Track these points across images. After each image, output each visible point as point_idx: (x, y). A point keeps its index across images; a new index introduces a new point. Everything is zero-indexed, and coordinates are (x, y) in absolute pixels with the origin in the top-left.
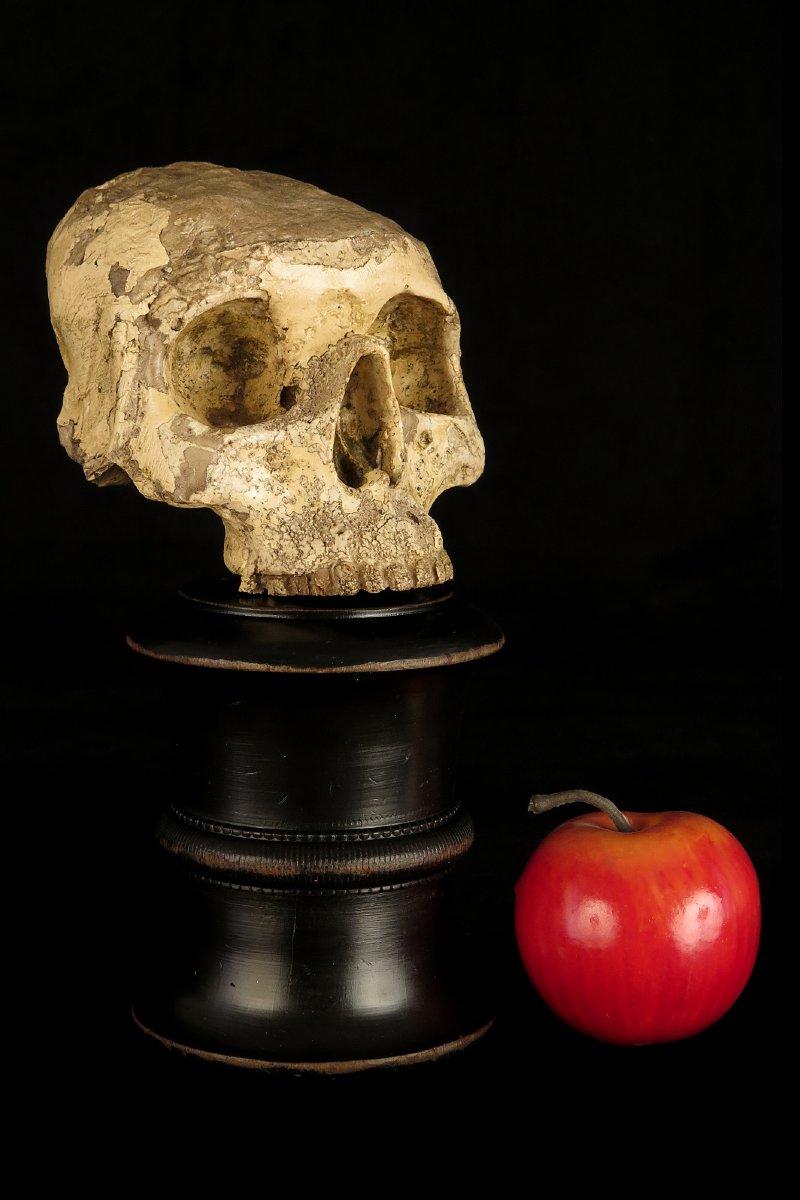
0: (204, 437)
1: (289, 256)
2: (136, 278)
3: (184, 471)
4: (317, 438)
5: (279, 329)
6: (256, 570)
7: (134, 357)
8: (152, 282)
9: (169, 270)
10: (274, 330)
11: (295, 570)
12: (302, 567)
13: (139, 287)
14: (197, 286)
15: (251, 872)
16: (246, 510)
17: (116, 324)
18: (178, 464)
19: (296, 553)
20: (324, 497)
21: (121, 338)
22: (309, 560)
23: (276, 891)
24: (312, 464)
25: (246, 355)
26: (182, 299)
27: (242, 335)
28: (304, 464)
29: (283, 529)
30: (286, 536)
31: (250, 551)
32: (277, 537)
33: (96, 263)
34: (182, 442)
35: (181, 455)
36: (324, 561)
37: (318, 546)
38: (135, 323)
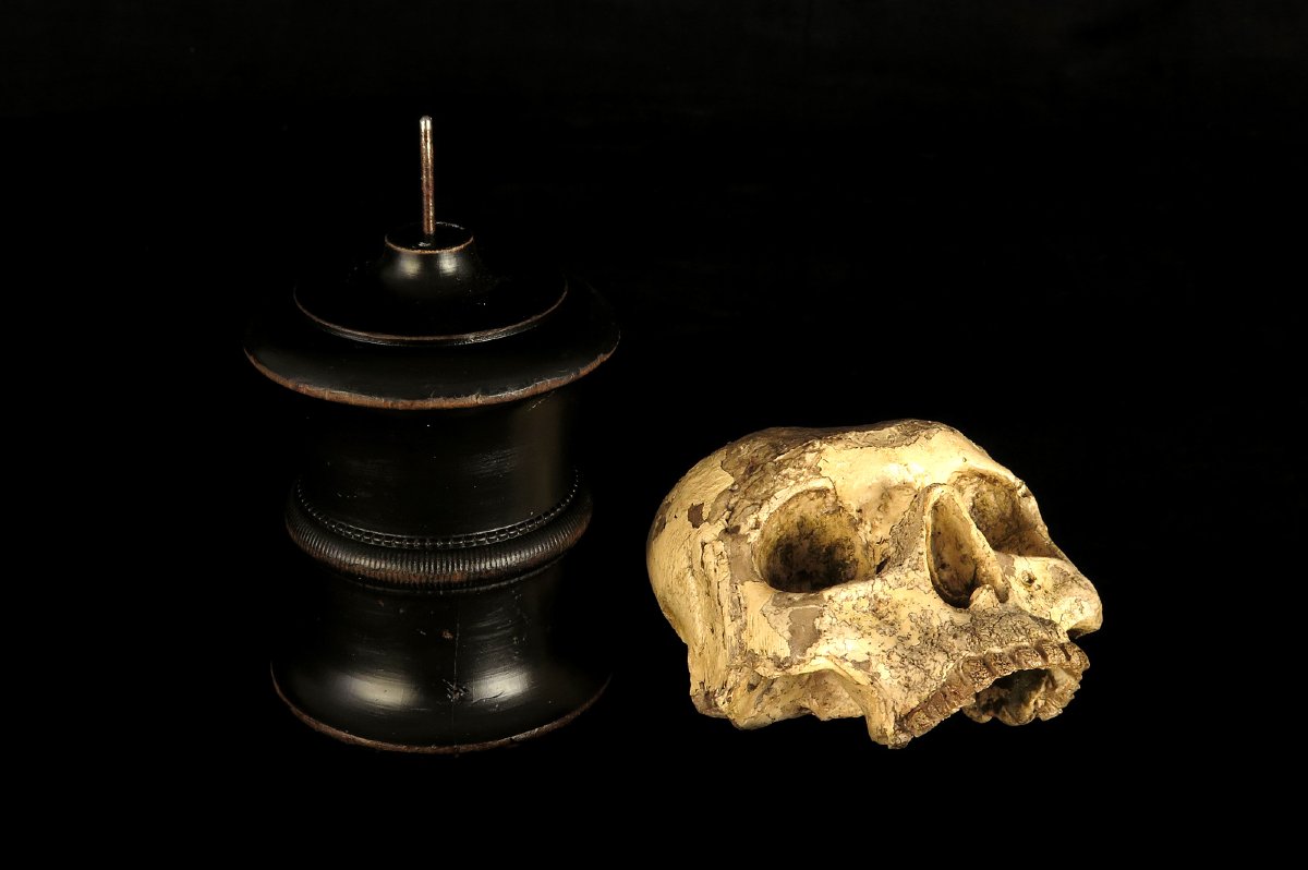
0: (803, 599)
1: (840, 445)
2: (710, 505)
3: (792, 631)
4: (912, 575)
5: (854, 514)
6: (896, 717)
7: (725, 567)
8: (722, 503)
9: (736, 488)
10: (851, 519)
11: (928, 691)
12: (933, 683)
13: (714, 509)
14: (765, 490)
16: (867, 658)
17: (703, 550)
18: (786, 629)
19: (922, 674)
20: (935, 623)
21: (710, 559)
22: (937, 674)
24: (915, 600)
25: (839, 565)
27: (827, 543)
28: (908, 602)
29: (906, 663)
30: (911, 667)
31: (885, 702)
33: (676, 518)
34: (785, 611)
35: (787, 620)
36: (950, 667)
37: (941, 657)
38: (718, 540)
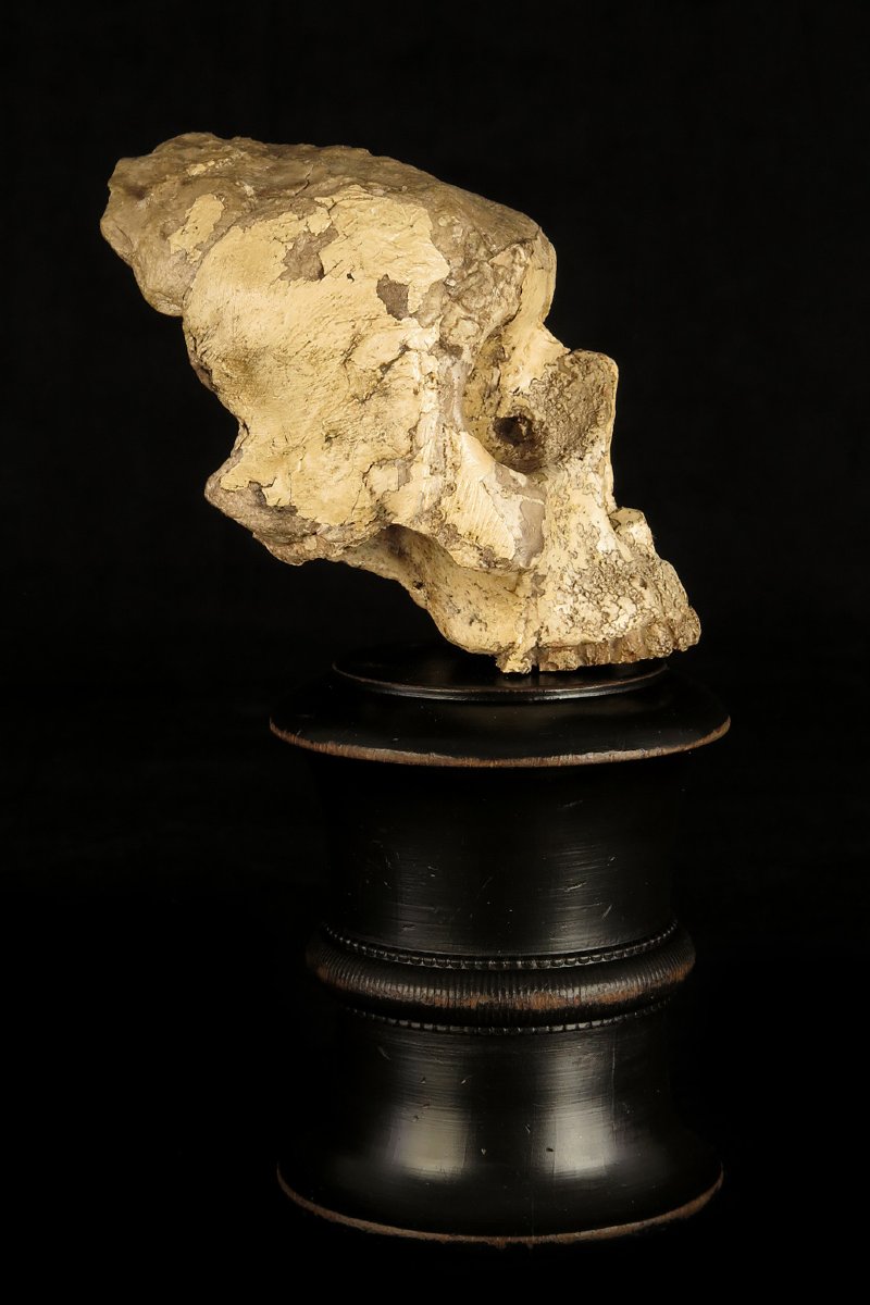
0: (529, 485)
2: (419, 295)
3: (525, 531)
4: (591, 477)
5: (507, 349)
6: (537, 644)
7: (434, 394)
8: (437, 298)
9: (453, 283)
11: (602, 636)
12: (612, 631)
13: (425, 306)
14: (482, 303)
15: (594, 1004)
16: (546, 571)
17: (402, 354)
18: (517, 523)
19: (599, 616)
20: (601, 547)
21: (414, 372)
22: (622, 622)
23: (605, 1022)
24: (587, 509)
26: (470, 318)
28: (580, 509)
29: (576, 590)
30: (581, 597)
31: (527, 621)
32: (570, 600)
33: (349, 276)
34: (514, 496)
35: (517, 512)
36: (639, 620)
37: (627, 604)
38: (430, 353)
